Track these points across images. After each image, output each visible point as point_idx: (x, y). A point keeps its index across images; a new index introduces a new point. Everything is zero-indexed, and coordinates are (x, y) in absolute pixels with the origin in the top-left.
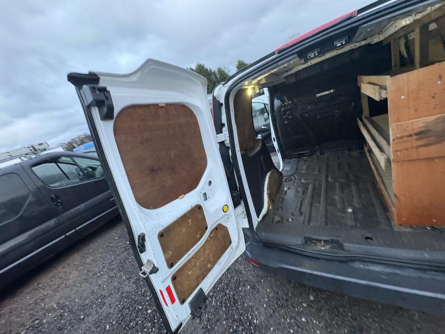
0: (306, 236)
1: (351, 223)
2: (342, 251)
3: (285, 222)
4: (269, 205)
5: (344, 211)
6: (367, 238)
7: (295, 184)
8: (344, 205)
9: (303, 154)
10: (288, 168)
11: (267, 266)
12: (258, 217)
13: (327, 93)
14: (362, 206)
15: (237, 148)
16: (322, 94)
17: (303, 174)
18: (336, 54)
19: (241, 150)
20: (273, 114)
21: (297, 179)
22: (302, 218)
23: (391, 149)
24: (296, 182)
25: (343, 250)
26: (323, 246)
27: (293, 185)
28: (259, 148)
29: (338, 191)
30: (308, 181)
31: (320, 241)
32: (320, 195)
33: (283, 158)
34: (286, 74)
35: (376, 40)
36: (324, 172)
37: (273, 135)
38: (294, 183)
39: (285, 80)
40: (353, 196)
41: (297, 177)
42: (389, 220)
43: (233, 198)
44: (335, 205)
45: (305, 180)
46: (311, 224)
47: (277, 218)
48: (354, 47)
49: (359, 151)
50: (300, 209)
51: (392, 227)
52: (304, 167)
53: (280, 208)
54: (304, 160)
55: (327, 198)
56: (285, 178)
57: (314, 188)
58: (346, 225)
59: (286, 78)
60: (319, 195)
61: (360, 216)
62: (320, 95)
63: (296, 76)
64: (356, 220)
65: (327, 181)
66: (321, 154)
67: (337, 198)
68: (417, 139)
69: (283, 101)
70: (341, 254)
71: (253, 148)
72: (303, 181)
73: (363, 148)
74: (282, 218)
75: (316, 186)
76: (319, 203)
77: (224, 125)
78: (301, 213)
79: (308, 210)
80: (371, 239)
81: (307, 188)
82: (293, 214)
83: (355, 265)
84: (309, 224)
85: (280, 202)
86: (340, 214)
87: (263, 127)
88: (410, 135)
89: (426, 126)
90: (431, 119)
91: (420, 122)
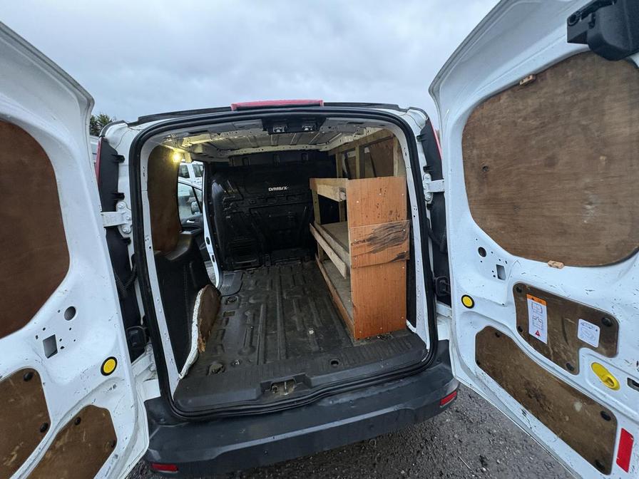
0: (262, 382)
1: (314, 348)
2: (309, 390)
3: (229, 369)
4: (200, 345)
5: (305, 334)
6: (334, 362)
7: (241, 307)
8: (304, 327)
9: (250, 264)
10: (228, 284)
11: (198, 463)
12: (180, 371)
13: (280, 189)
14: (321, 325)
15: (148, 243)
16: (275, 189)
17: (250, 291)
18: (289, 149)
19: (155, 248)
20: (208, 202)
21: (242, 300)
22: (255, 356)
23: (350, 255)
24: (242, 303)
25: (311, 388)
26: (285, 391)
27: (238, 308)
28: (185, 249)
29: (296, 310)
30: (259, 301)
31: (282, 383)
32: (276, 318)
33: (221, 270)
34: (231, 153)
35: (324, 148)
36: (277, 286)
37: (207, 234)
38: (239, 305)
39: (228, 160)
40: (312, 315)
41: (243, 296)
42: (348, 336)
43: (130, 340)
44: (295, 328)
45: (254, 299)
46: (268, 362)
47: (215, 366)
48: (305, 148)
49: (311, 262)
50: (251, 343)
51: (352, 344)
52: (252, 282)
53: (219, 347)
54: (250, 272)
55: (284, 321)
56: (224, 299)
57: (267, 310)
58: (310, 352)
59: (230, 157)
60: (274, 318)
61: (322, 337)
62: (272, 189)
63: (243, 159)
64: (319, 342)
65: (283, 299)
66: (272, 265)
67: (295, 319)
68: (369, 245)
69: (225, 187)
70: (309, 393)
71: (175, 248)
72: (252, 301)
73: (314, 259)
74: (223, 364)
75: (270, 307)
76: (276, 329)
77: (121, 196)
78: (253, 348)
79: (262, 343)
80: (337, 363)
81: (258, 311)
82: (240, 353)
83: (324, 405)
84: (265, 363)
85: (219, 337)
86: (302, 339)
87: (188, 221)
88: (364, 241)
89: (374, 233)
90: (376, 226)
91: (370, 229)
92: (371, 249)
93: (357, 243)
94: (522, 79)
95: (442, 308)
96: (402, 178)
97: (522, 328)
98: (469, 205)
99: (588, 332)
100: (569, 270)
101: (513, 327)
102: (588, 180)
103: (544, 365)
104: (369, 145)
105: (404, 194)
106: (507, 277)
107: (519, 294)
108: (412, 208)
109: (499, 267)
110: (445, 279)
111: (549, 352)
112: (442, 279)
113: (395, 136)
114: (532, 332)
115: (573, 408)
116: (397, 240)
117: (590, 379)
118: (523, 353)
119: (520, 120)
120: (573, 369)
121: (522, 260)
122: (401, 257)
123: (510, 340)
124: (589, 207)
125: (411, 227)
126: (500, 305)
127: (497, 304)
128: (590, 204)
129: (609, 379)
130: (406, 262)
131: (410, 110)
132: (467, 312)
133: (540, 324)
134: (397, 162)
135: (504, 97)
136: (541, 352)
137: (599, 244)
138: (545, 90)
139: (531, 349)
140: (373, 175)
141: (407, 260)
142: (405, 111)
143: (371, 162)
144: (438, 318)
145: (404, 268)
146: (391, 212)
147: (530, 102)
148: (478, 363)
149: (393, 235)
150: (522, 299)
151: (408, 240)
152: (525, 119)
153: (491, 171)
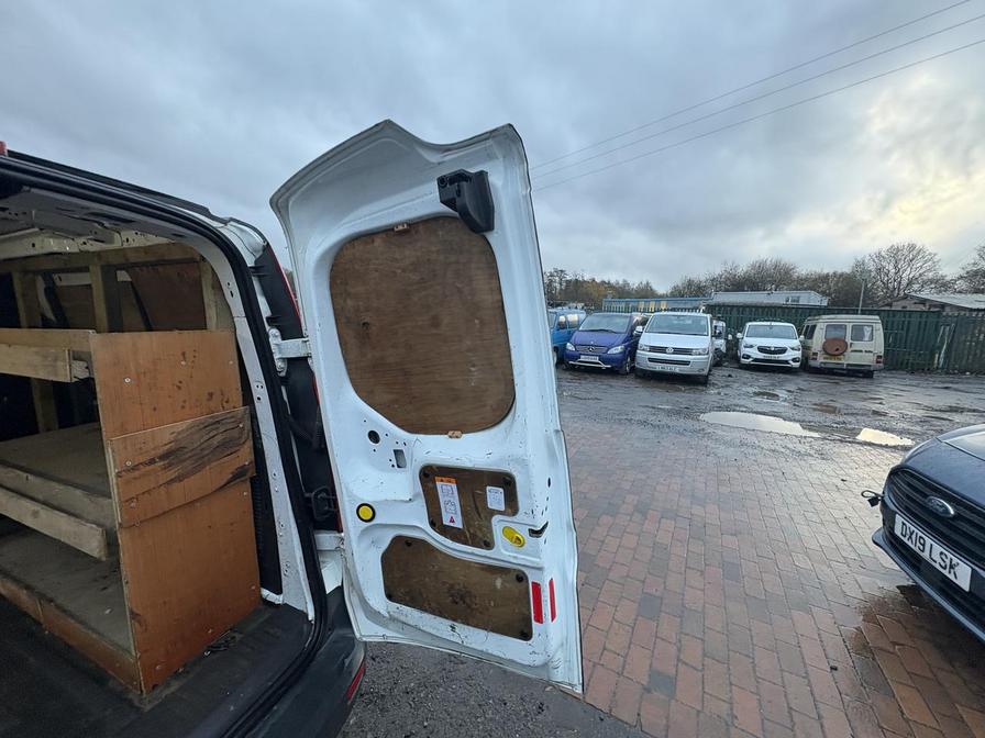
23: (114, 500)
42: (121, 699)
51: (140, 710)
68: (165, 468)
88: (152, 461)
89: (175, 441)
90: (181, 426)
91: (165, 434)
92: (172, 474)
93: (134, 468)
94: (397, 225)
95: (326, 539)
96: (227, 334)
97: (435, 521)
98: (349, 374)
99: (495, 498)
100: (468, 438)
101: (426, 526)
102: (469, 343)
103: (464, 555)
104: (127, 267)
105: (234, 363)
106: (408, 462)
107: (426, 479)
108: (253, 385)
109: (398, 453)
110: (326, 491)
111: (466, 537)
112: (320, 492)
113: (204, 259)
114: (446, 522)
115: (494, 589)
116: (228, 446)
117: (504, 547)
118: (441, 552)
119: (399, 271)
120: (488, 545)
121: (421, 437)
122: (238, 475)
123: (423, 542)
124: (473, 369)
125: (254, 417)
126: (406, 502)
127: (402, 501)
128: (474, 366)
129: (518, 538)
130: (248, 484)
131: (232, 223)
132: (367, 529)
133: (453, 508)
134: (213, 305)
135: (378, 241)
136: (459, 541)
137: (484, 406)
138: (419, 244)
139: (448, 542)
140: (142, 326)
141: (251, 479)
142: (225, 222)
143: (134, 301)
144: (321, 559)
145: (247, 493)
146: (211, 395)
147: (407, 253)
148: (390, 596)
149: (219, 438)
150: (431, 485)
151: (250, 443)
152: (404, 271)
153: (374, 328)
